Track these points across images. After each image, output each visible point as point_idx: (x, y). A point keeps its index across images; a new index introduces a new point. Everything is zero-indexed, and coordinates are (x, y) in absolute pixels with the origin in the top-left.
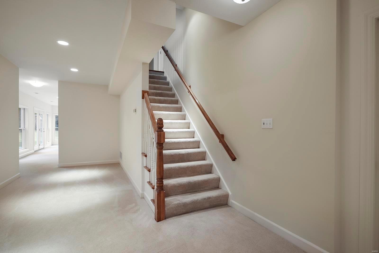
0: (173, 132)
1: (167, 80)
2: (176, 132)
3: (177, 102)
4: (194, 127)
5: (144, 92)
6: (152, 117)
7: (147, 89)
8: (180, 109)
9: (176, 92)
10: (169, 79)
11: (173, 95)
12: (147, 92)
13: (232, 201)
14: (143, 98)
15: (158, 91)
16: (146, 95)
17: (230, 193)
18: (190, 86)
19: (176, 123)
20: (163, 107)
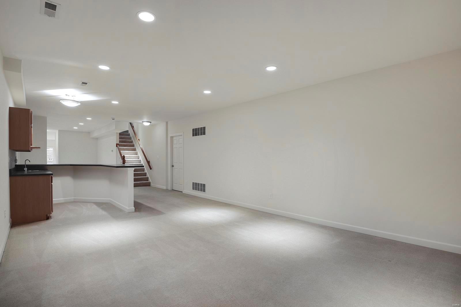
0: (130, 160)
1: (129, 133)
2: (132, 160)
3: (133, 146)
4: (141, 158)
5: (117, 144)
6: (121, 154)
7: (118, 143)
8: (135, 150)
9: (133, 140)
10: (130, 132)
11: (132, 142)
12: (118, 144)
13: (151, 184)
14: (117, 147)
15: (123, 140)
16: (118, 145)
17: (151, 182)
18: (139, 140)
19: (132, 156)
20: (126, 148)
